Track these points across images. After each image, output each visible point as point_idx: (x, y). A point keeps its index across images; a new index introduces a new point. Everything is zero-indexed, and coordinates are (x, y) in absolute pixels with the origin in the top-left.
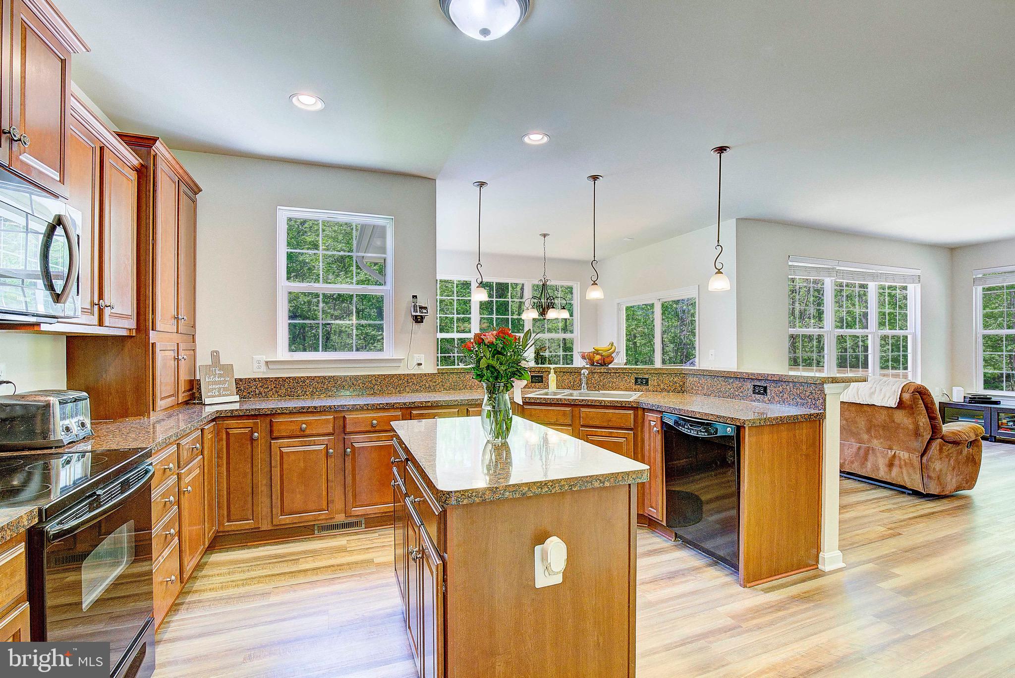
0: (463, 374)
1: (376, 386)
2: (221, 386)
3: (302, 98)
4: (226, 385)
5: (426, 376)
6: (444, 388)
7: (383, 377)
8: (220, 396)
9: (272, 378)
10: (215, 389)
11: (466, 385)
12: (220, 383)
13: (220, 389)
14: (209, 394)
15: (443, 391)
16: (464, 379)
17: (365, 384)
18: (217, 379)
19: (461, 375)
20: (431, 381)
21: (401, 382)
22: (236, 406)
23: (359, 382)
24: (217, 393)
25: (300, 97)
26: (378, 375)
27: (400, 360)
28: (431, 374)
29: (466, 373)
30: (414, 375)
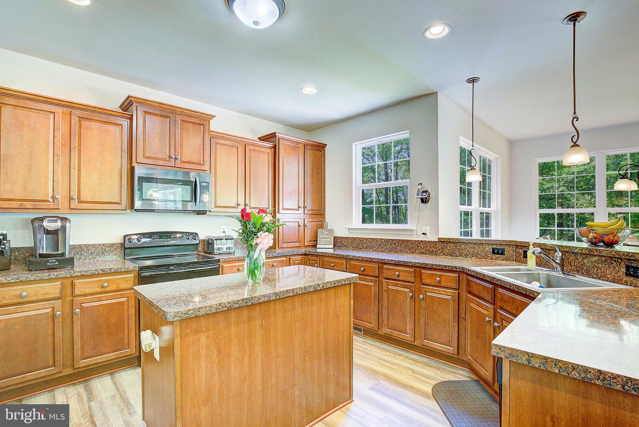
0: (459, 244)
1: (398, 247)
2: (327, 240)
3: (306, 89)
4: (329, 240)
5: (430, 243)
6: (443, 254)
7: (402, 241)
8: (325, 244)
9: (350, 237)
10: (323, 241)
11: (461, 253)
12: (326, 238)
13: (326, 241)
14: (321, 243)
15: (443, 255)
16: (460, 248)
17: (392, 245)
18: (325, 236)
19: (457, 245)
20: (433, 247)
21: (413, 246)
22: (331, 251)
23: (389, 243)
24: (324, 243)
25: (305, 89)
26: (399, 240)
27: (412, 230)
28: (433, 241)
29: (462, 243)
30: (422, 241)
